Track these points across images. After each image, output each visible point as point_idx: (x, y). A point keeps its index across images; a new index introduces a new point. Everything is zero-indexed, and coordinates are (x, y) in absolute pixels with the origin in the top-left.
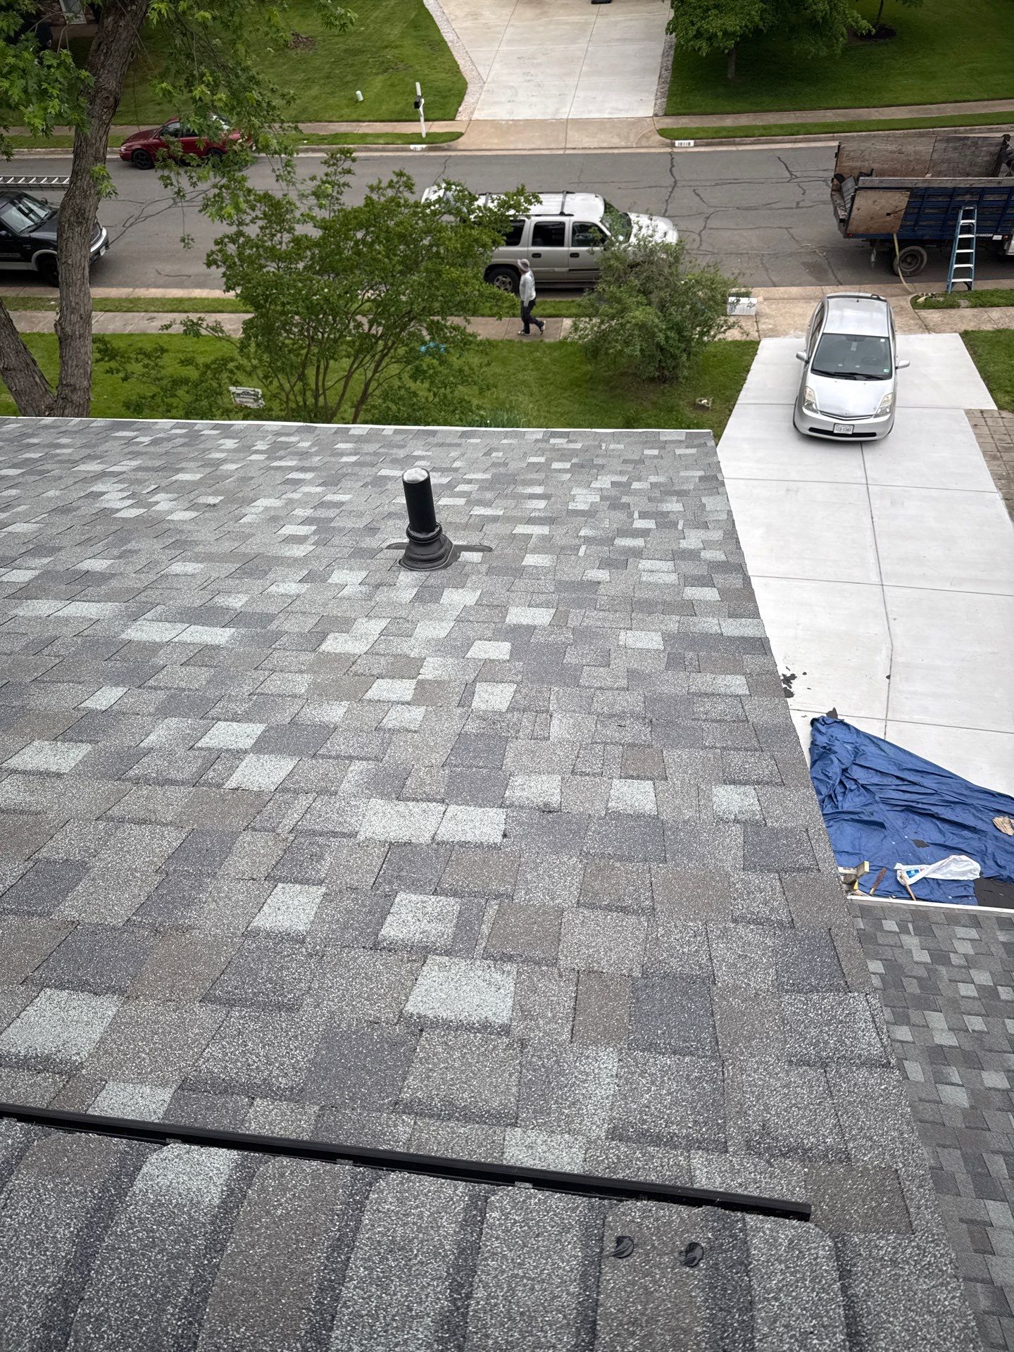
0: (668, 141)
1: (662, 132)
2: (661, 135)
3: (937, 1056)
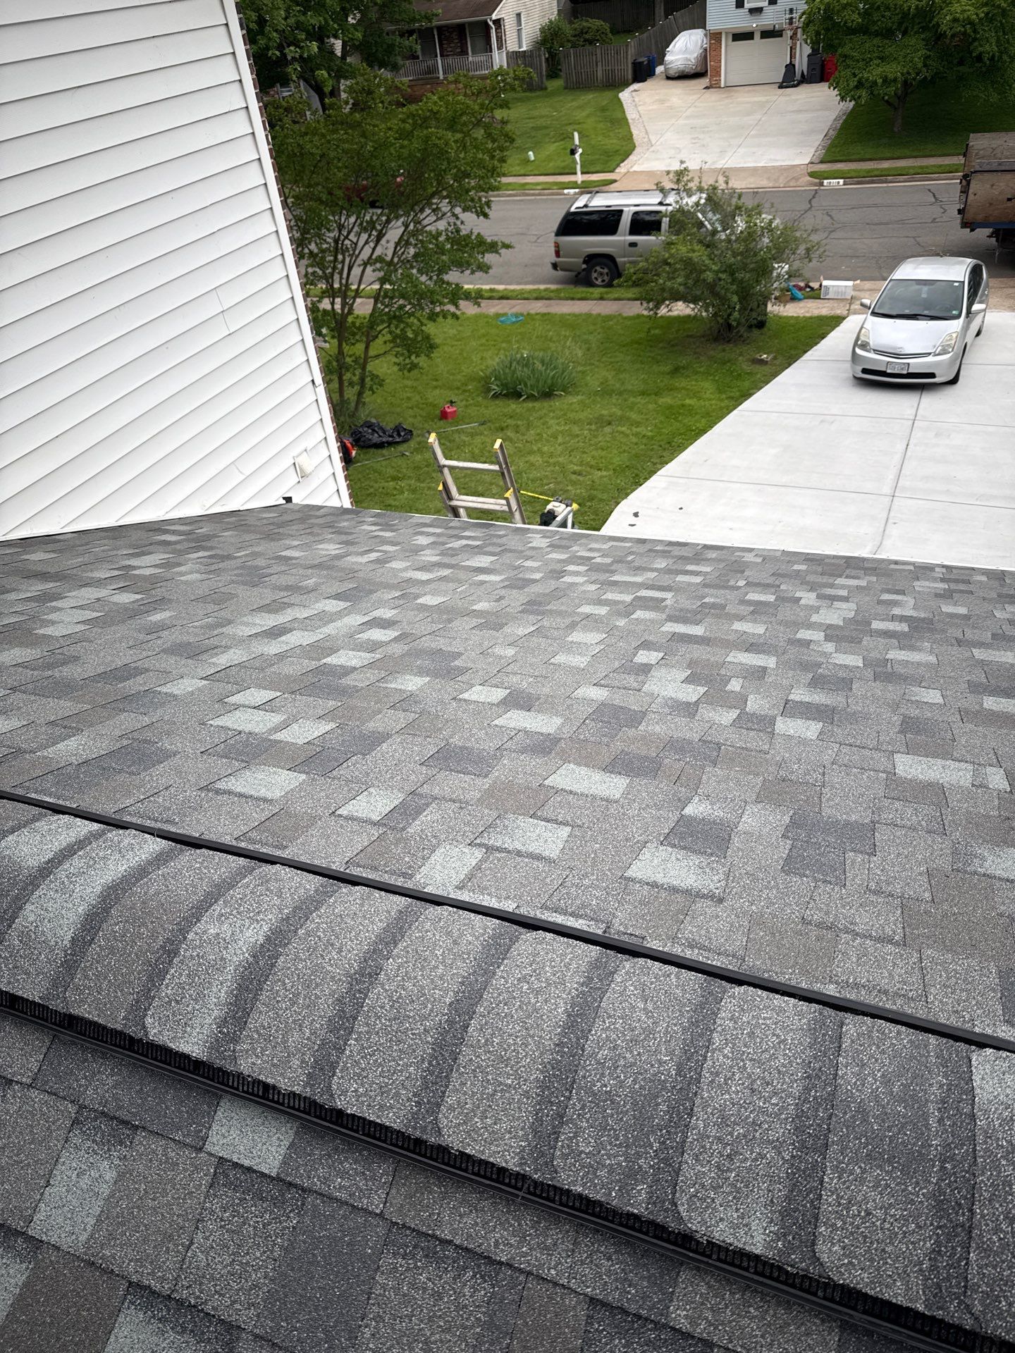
0: (817, 181)
1: (812, 175)
2: (811, 176)
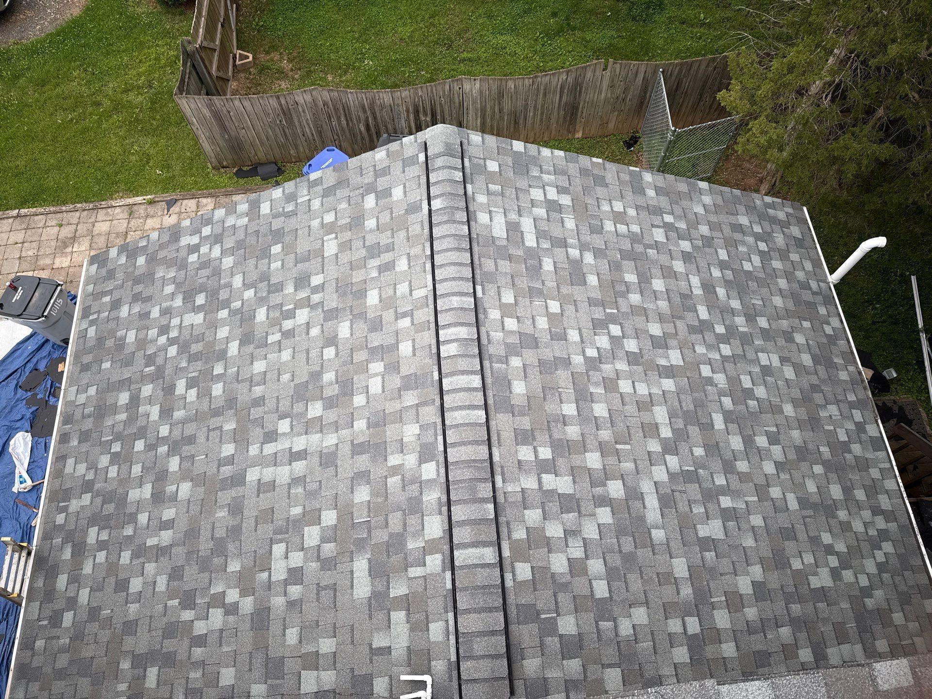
3: (158, 498)
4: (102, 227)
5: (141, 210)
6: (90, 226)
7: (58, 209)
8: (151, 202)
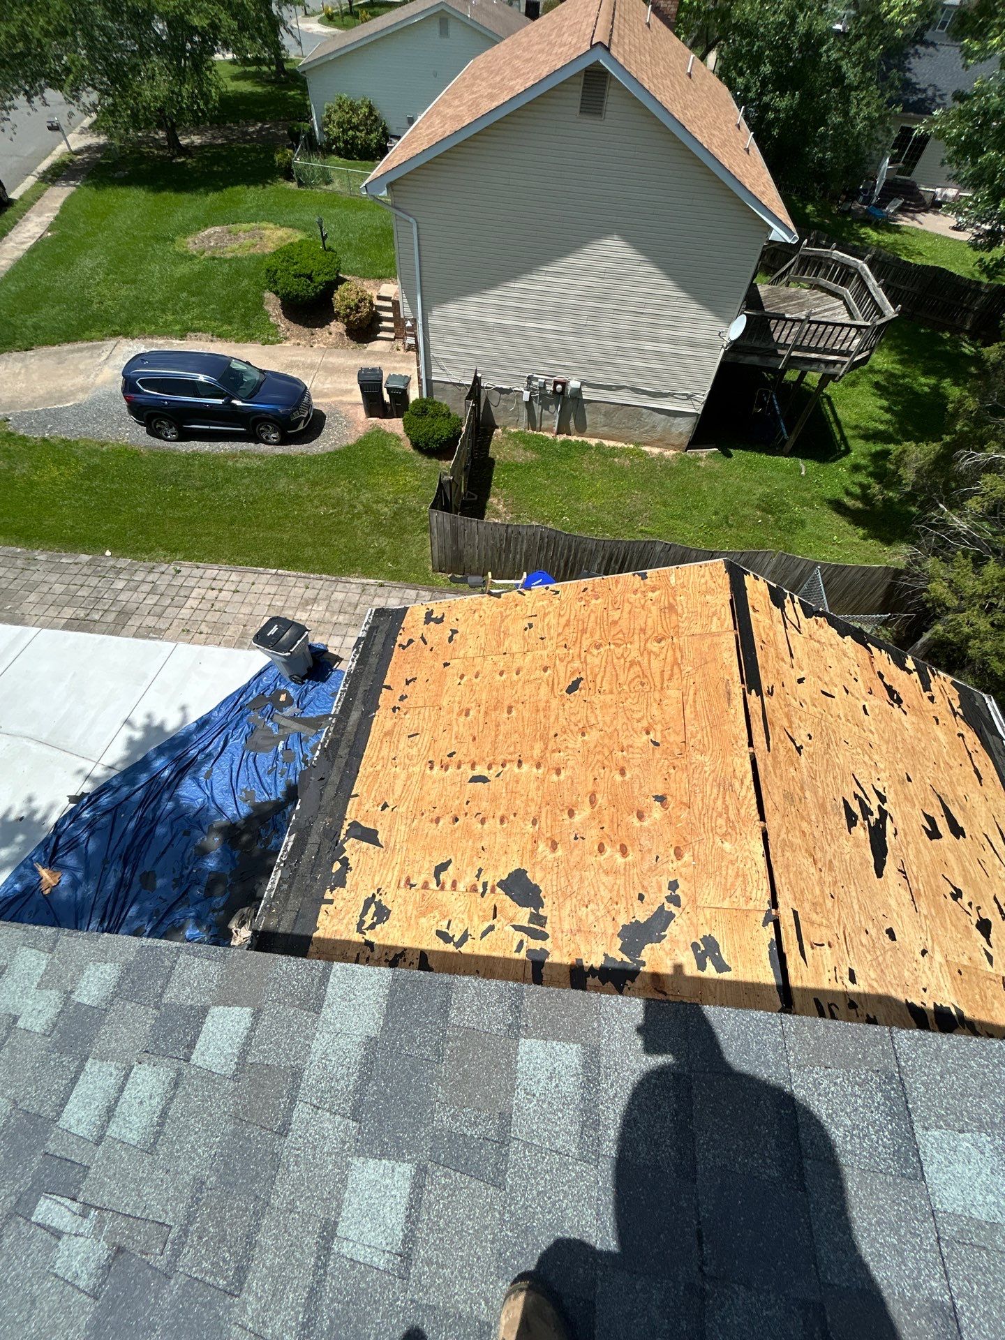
4: (339, 596)
5: (372, 590)
6: (329, 593)
7: (307, 575)
8: (381, 585)
